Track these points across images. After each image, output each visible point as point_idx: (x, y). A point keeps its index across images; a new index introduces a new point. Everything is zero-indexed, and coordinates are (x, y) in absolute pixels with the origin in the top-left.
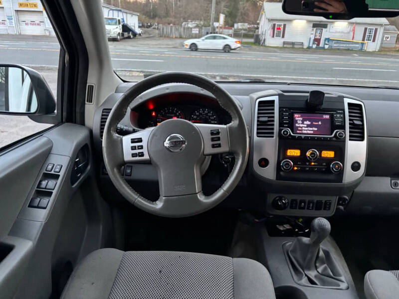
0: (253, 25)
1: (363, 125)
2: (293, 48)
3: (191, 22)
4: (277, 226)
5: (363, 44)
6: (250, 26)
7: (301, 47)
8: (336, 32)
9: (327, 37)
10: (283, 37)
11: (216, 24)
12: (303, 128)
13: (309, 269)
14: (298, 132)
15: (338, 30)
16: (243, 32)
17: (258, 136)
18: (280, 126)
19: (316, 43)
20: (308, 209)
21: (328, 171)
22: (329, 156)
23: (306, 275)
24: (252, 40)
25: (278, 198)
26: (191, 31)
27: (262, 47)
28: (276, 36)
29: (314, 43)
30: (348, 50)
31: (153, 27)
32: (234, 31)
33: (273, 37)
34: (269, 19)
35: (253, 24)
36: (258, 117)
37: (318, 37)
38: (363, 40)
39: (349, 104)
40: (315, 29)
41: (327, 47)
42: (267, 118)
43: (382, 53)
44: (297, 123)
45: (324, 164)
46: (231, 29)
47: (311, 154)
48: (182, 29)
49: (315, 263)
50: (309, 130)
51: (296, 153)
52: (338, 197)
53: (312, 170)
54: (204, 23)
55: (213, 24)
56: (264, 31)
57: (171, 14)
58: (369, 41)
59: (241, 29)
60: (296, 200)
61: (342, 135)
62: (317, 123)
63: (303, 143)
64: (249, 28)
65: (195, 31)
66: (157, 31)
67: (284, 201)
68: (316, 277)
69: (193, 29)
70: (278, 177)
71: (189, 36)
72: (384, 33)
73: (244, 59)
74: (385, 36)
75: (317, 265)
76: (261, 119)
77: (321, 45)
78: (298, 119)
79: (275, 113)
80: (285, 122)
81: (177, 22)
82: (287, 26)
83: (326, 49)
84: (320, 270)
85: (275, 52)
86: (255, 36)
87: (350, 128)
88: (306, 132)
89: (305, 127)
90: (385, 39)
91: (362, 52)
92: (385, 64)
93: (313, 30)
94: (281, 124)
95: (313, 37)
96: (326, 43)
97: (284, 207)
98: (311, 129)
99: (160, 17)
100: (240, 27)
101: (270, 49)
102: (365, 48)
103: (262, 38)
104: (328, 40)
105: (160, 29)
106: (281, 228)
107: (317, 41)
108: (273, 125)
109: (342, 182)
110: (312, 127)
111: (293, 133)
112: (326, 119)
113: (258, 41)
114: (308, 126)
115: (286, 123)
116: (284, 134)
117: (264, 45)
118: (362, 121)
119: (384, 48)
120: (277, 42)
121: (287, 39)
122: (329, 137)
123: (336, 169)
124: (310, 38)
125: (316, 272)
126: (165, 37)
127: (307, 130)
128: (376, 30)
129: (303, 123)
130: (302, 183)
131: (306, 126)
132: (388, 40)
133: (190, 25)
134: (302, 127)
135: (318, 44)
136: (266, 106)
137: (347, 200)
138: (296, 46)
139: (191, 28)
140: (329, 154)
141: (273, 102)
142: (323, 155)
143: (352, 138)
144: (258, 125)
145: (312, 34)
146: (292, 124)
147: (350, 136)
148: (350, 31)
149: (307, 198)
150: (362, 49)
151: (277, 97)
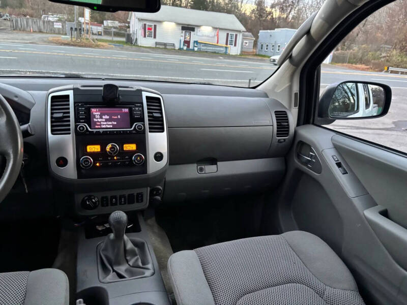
0: (124, 24)
1: (162, 117)
2: (165, 48)
3: (52, 15)
4: (97, 226)
5: (226, 48)
6: (121, 25)
7: (173, 48)
8: (203, 36)
9: (196, 40)
10: (155, 37)
11: (81, 20)
12: (102, 123)
13: (119, 264)
14: (96, 127)
15: (204, 34)
16: (113, 30)
17: (52, 134)
18: (75, 123)
19: (186, 45)
20: (120, 204)
21: (131, 164)
22: (131, 149)
23: (114, 271)
24: (124, 39)
25: (86, 198)
26: (53, 25)
27: (134, 47)
28: (148, 36)
29: (184, 45)
30: (215, 53)
31: (3, 18)
32: (104, 29)
33: (145, 36)
34: (139, 19)
35: (124, 22)
36: (52, 114)
37: (188, 39)
38: (227, 44)
39: (147, 98)
40: (184, 32)
41: (196, 49)
42: (62, 114)
43: (243, 57)
44: (95, 117)
45: (127, 157)
46: (101, 26)
47: (111, 148)
48: (41, 23)
49: (125, 257)
50: (108, 125)
51: (96, 148)
52: (149, 189)
53: (115, 164)
54: (68, 18)
55: (77, 19)
56: (135, 31)
57: (28, 5)
58: (231, 46)
59: (111, 27)
60: (106, 197)
61: (140, 127)
62: (116, 117)
63: (102, 138)
64: (119, 26)
65: (58, 26)
66: (9, 23)
67: (94, 200)
68: (126, 271)
69: (55, 23)
70: (80, 175)
71: (51, 30)
72: (243, 39)
73: (115, 58)
74: (245, 41)
75: (128, 258)
76: (55, 115)
77: (191, 47)
78: (95, 113)
79: (70, 109)
80: (81, 117)
81: (35, 14)
82: (157, 27)
83: (196, 51)
84: (131, 263)
85: (148, 52)
86: (126, 35)
87: (149, 120)
88: (104, 126)
89: (103, 122)
90: (244, 44)
91: (226, 55)
92: (244, 66)
93: (182, 32)
94: (77, 120)
95: (183, 39)
96: (195, 45)
97: (95, 206)
98: (111, 123)
99: (11, 7)
100: (110, 25)
101: (143, 48)
102: (228, 51)
103: (134, 38)
104: (196, 42)
105: (12, 21)
106: (100, 228)
107: (187, 43)
108: (69, 121)
109: (146, 173)
110: (111, 122)
111: (91, 129)
112: (125, 113)
113: (130, 41)
114: (107, 120)
115: (82, 119)
116: (81, 130)
117: (136, 44)
118: (161, 113)
119: (244, 52)
120: (149, 42)
121: (158, 40)
122: (128, 131)
123: (138, 161)
124: (180, 41)
125: (127, 265)
126: (20, 30)
127: (106, 125)
128: (236, 35)
129: (101, 118)
130: (107, 179)
131: (104, 120)
132: (247, 45)
133: (51, 19)
134: (100, 122)
135: (188, 46)
136: (59, 101)
137: (160, 189)
138: (168, 47)
139: (53, 22)
140: (132, 147)
141: (67, 97)
142: (125, 149)
143: (152, 130)
144: (52, 122)
145: (182, 36)
146: (88, 119)
147: (150, 128)
148: (215, 35)
149: (118, 193)
150: (226, 53)
151: (72, 91)
